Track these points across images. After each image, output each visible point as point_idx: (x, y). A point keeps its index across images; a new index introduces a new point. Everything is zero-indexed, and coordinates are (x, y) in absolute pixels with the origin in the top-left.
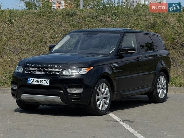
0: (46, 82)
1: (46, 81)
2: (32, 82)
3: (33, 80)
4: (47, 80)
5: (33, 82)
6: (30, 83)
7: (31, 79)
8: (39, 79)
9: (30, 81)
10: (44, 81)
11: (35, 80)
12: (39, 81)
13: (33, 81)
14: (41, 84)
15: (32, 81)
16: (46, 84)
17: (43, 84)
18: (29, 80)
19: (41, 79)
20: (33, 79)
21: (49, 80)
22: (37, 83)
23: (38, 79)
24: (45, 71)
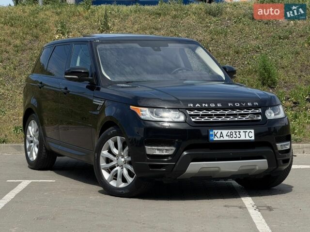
0: (247, 135)
1: (247, 133)
2: (219, 137)
3: (221, 133)
4: (248, 131)
5: (222, 138)
6: (214, 139)
7: (216, 131)
8: (233, 131)
9: (215, 135)
10: (242, 134)
11: (225, 132)
12: (234, 134)
13: (221, 135)
14: (237, 139)
15: (218, 135)
16: (248, 138)
17: (243, 138)
18: (211, 133)
19: (237, 131)
20: (220, 131)
21: (253, 131)
22: (230, 139)
23: (230, 131)
24: (235, 115)
